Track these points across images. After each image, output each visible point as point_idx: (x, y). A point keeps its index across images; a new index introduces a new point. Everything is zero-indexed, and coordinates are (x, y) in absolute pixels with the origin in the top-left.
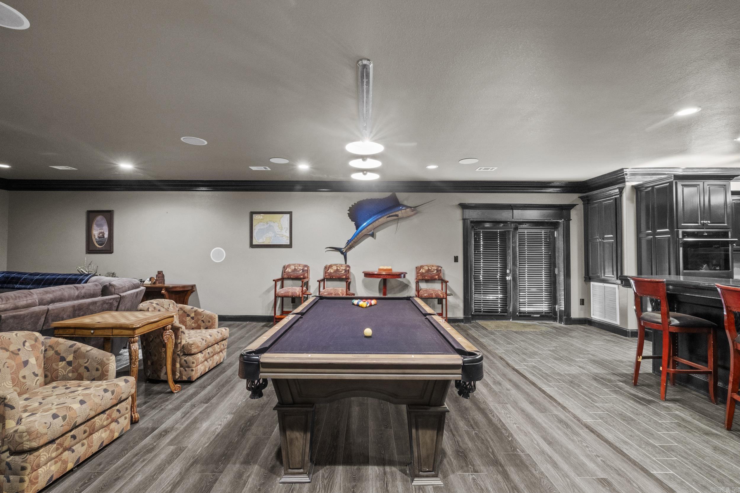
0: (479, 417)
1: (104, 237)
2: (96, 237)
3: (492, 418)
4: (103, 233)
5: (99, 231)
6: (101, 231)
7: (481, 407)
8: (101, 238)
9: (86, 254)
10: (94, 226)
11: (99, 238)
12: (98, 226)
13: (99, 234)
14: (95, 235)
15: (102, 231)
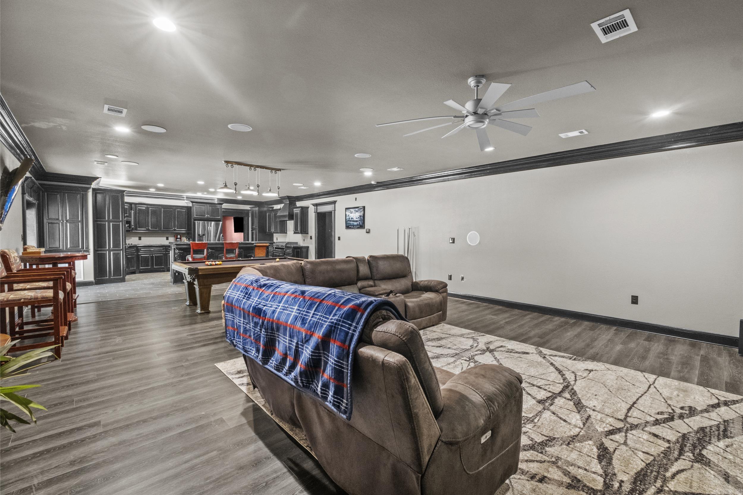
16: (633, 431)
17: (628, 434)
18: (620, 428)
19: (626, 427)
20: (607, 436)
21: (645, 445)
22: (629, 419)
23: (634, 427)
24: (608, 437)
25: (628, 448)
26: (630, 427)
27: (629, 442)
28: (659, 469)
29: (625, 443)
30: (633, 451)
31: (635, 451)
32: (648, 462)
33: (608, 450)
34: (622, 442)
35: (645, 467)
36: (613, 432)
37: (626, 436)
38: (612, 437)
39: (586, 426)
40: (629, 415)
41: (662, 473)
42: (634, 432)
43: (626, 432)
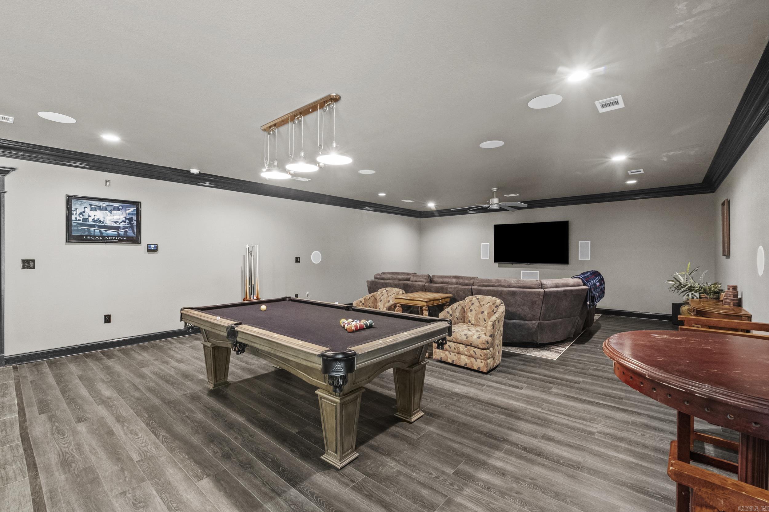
0: (181, 429)
3: (165, 434)
7: (177, 442)
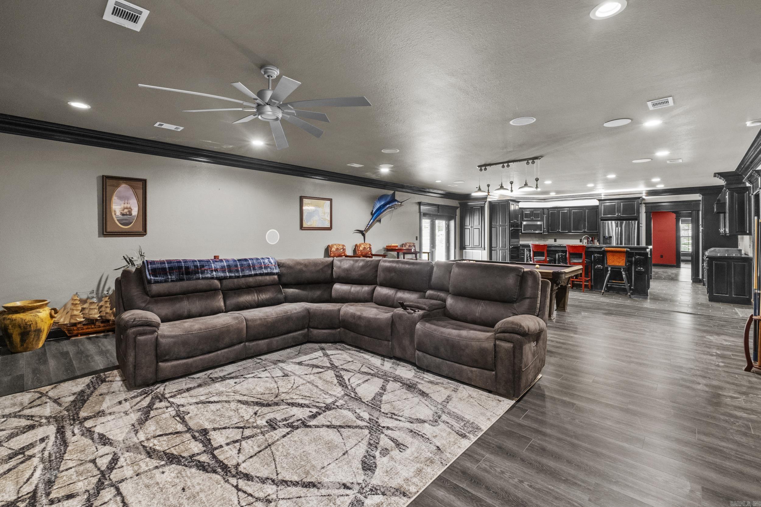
1: (130, 214)
2: (118, 213)
4: (130, 208)
5: (123, 206)
6: (126, 205)
8: (127, 215)
9: (99, 237)
10: (115, 199)
11: (123, 215)
12: (120, 198)
13: (123, 210)
14: (115, 211)
15: (128, 206)
16: (97, 480)
17: (98, 472)
18: (111, 472)
19: (108, 478)
20: (115, 454)
21: (75, 475)
22: (113, 490)
23: (100, 487)
24: (113, 454)
25: (88, 459)
26: (103, 483)
27: (91, 465)
28: (50, 465)
29: (94, 461)
30: (82, 461)
31: (81, 462)
32: (63, 462)
33: (102, 445)
34: (97, 461)
35: (63, 457)
36: (114, 462)
37: (99, 469)
38: (110, 457)
39: (141, 447)
40: (119, 498)
41: (47, 464)
42: (95, 480)
43: (102, 473)
